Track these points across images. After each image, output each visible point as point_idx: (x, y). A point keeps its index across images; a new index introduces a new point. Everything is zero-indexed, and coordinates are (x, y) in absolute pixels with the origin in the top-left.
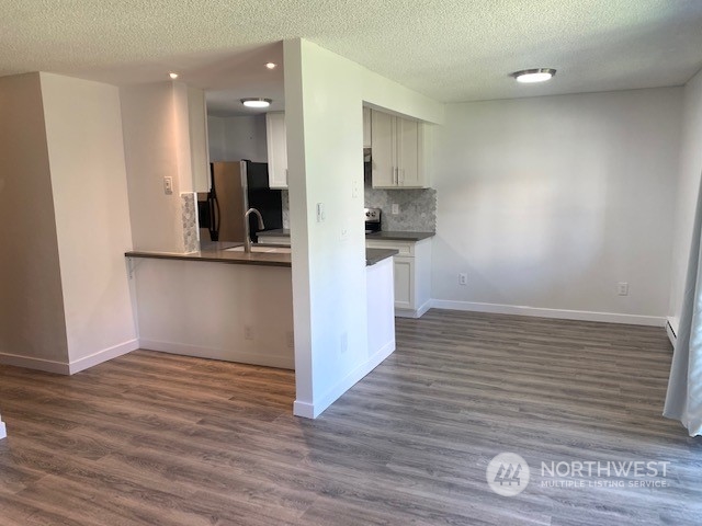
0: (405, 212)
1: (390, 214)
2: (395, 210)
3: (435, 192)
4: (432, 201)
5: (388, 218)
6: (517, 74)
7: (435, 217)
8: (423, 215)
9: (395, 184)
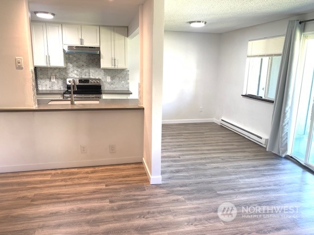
0: (114, 81)
1: (105, 82)
2: (109, 79)
3: (129, 71)
4: (127, 75)
5: (104, 83)
6: (191, 22)
7: (129, 83)
8: (123, 82)
9: (113, 67)
